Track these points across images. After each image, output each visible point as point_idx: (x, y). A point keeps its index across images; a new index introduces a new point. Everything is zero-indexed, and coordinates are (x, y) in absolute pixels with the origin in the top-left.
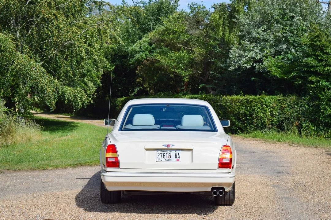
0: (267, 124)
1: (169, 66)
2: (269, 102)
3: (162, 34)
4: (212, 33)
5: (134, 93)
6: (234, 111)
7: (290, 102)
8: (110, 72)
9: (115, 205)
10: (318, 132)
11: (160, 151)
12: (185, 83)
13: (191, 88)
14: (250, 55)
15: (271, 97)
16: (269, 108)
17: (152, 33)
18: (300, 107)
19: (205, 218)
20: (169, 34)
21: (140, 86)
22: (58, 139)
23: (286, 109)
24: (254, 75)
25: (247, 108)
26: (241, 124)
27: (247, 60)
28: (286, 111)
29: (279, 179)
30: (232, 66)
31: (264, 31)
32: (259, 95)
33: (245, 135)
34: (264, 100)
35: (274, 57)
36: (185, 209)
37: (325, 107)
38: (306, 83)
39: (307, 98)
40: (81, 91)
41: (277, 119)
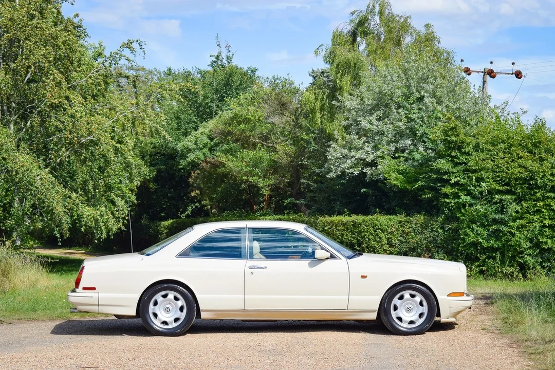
1: (239, 172)
2: (385, 225)
3: (228, 123)
4: (303, 121)
5: (186, 213)
7: (416, 224)
8: (149, 181)
12: (265, 198)
14: (360, 154)
15: (388, 217)
16: (385, 233)
17: (213, 122)
18: (430, 232)
20: (239, 123)
21: (195, 203)
23: (410, 235)
24: (366, 185)
27: (354, 162)
28: (410, 238)
30: (332, 172)
31: (379, 119)
32: (372, 216)
34: (379, 222)
35: (393, 157)
37: (465, 232)
38: (439, 196)
39: (440, 219)
40: (106, 212)
41: (398, 250)
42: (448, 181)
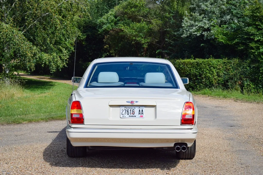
0: (214, 83)
1: (131, 35)
2: (216, 65)
3: (125, 8)
4: (167, 7)
6: (186, 72)
7: (234, 64)
8: (83, 40)
9: (81, 159)
10: (257, 90)
11: (124, 108)
12: (145, 50)
13: (149, 53)
14: (200, 24)
15: (218, 60)
16: (216, 69)
17: (117, 7)
18: (242, 68)
19: (168, 173)
20: (131, 8)
21: (107, 52)
22: (37, 96)
23: (230, 70)
24: (203, 42)
25: (197, 70)
26: (192, 83)
27: (197, 29)
28: (230, 72)
29: (232, 132)
30: (184, 34)
31: (211, 4)
32: (208, 59)
33: (196, 92)
34: (212, 63)
35: (220, 26)
36: (148, 164)
38: (248, 48)
39: (248, 61)
40: (57, 56)
41: (223, 79)
42: (253, 40)
